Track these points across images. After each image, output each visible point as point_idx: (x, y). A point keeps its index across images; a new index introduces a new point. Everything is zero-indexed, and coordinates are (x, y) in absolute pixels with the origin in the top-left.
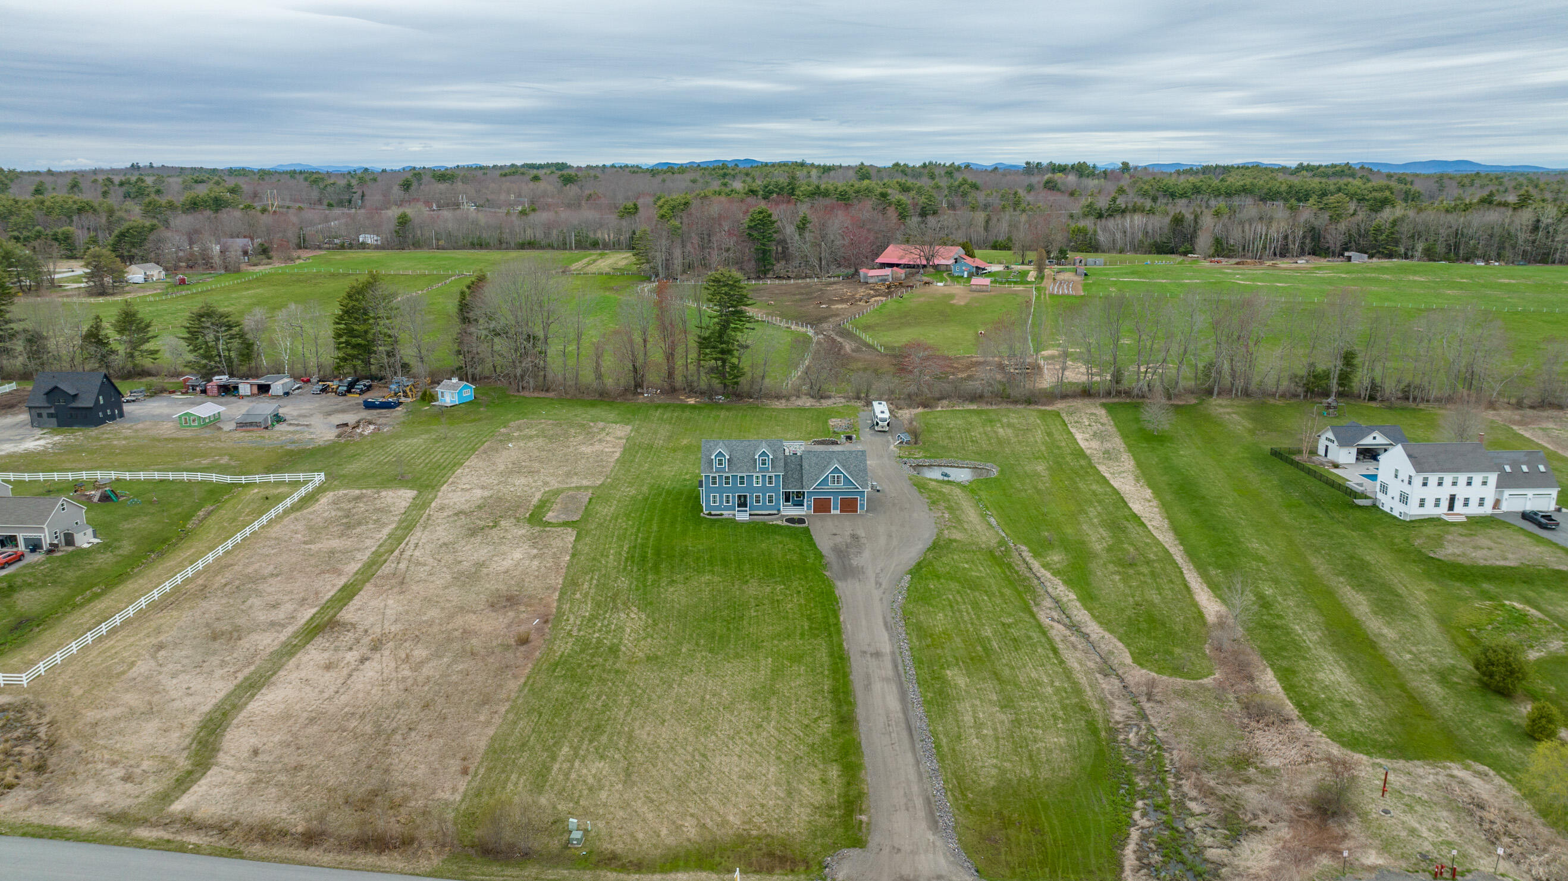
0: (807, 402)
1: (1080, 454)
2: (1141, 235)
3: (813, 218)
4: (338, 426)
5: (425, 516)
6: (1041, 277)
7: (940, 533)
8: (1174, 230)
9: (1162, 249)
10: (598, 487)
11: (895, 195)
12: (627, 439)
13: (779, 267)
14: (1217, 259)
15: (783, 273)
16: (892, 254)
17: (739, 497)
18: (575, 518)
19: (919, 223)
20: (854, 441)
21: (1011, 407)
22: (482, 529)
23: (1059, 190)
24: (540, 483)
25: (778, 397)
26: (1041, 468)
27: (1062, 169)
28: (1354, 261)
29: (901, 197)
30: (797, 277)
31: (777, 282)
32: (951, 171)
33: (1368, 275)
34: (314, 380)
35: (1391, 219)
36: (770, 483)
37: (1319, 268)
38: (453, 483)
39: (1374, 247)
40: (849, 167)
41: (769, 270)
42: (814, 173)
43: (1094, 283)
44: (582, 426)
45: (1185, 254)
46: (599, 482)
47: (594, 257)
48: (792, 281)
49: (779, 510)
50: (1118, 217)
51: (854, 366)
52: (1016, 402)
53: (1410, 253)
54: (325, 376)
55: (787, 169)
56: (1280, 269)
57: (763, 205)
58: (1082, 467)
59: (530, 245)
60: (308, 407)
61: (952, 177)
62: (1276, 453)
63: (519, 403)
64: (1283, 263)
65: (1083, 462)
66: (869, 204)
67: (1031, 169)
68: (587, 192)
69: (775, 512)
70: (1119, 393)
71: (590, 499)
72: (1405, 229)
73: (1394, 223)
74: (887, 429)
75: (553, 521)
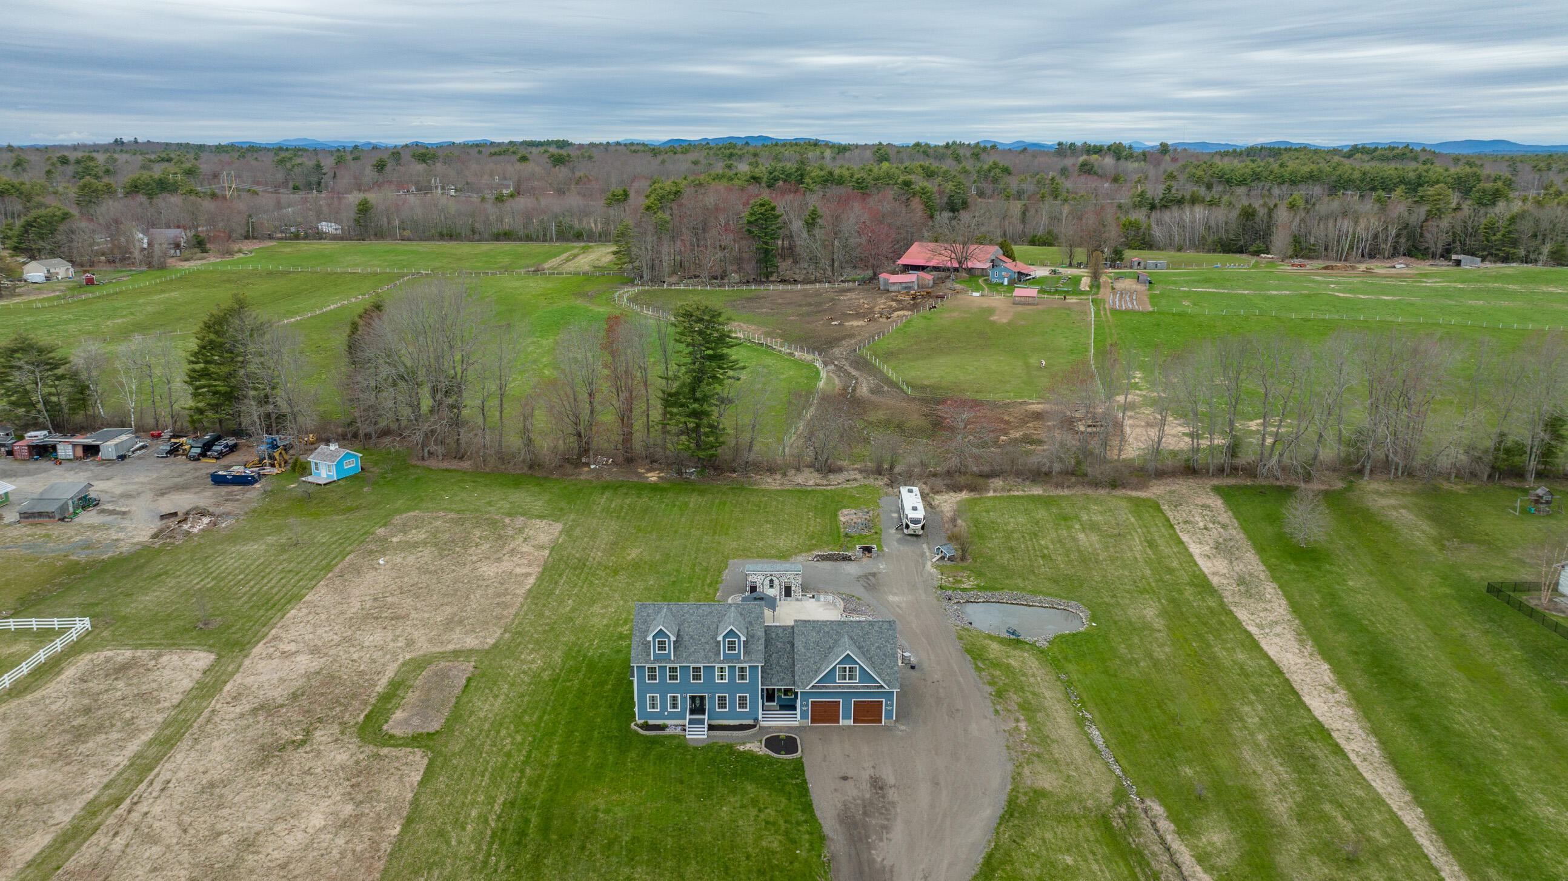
0: (809, 479)
1: (1202, 584)
2: (1202, 230)
3: (825, 211)
4: (162, 517)
5: (206, 713)
6: (1096, 285)
7: (1016, 777)
8: (1244, 225)
9: (1229, 247)
10: (487, 652)
11: (920, 182)
12: (552, 549)
13: (784, 266)
14: (1297, 261)
15: (788, 275)
16: (916, 254)
17: (693, 698)
18: (435, 726)
19: (951, 219)
20: (874, 555)
21: (1090, 492)
22: (282, 749)
23: (1096, 173)
24: (401, 643)
25: (771, 470)
26: (1150, 611)
27: (1098, 150)
28: (1465, 266)
29: (926, 184)
30: (805, 281)
31: (781, 287)
32: (979, 151)
33: (1490, 285)
34: (166, 435)
35: (1508, 216)
36: (742, 677)
37: (1425, 275)
38: (275, 638)
39: (1484, 249)
40: (866, 147)
41: (772, 273)
42: (828, 153)
43: (1162, 295)
44: (493, 524)
45: (1257, 253)
46: (491, 641)
47: (575, 251)
48: (799, 287)
49: (756, 720)
50: (1175, 209)
51: (872, 417)
52: (1096, 484)
53: (1532, 256)
54: (182, 430)
55: (798, 149)
56: (1377, 275)
57: (766, 195)
58: (1211, 610)
59: (506, 236)
60: (142, 479)
61: (978, 159)
62: (1494, 590)
63: (418, 479)
64: (1379, 267)
65: (1211, 602)
66: (890, 193)
67: (1063, 150)
68: (578, 174)
69: (751, 722)
70: (1234, 470)
71: (469, 680)
72: (1525, 227)
73: (1513, 220)
74: (921, 532)
75: (398, 732)
